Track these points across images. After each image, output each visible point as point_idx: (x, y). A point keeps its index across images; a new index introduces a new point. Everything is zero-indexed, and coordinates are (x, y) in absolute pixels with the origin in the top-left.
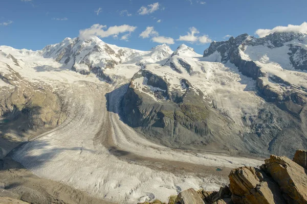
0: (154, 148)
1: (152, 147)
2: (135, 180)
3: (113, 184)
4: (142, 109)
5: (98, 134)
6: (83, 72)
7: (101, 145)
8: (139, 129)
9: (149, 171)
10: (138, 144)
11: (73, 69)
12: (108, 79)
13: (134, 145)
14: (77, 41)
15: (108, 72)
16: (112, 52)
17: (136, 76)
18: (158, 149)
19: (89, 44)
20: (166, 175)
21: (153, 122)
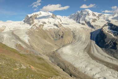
0: (110, 58)
1: (108, 57)
2: (98, 70)
3: (89, 69)
4: (106, 40)
5: (86, 48)
6: (83, 24)
7: (86, 53)
8: (104, 49)
9: (105, 68)
10: (102, 55)
11: (79, 23)
12: (92, 27)
13: (100, 55)
14: (82, 12)
15: (93, 24)
16: (95, 15)
17: (105, 25)
18: (112, 59)
19: (86, 13)
20: (114, 71)
21: (111, 46)
